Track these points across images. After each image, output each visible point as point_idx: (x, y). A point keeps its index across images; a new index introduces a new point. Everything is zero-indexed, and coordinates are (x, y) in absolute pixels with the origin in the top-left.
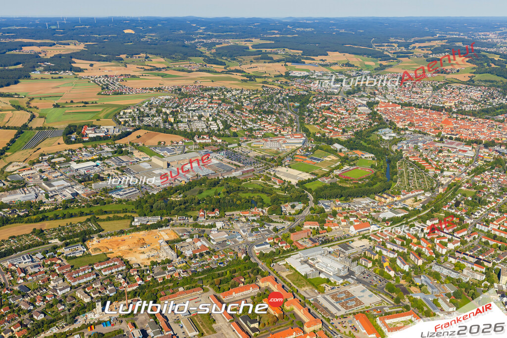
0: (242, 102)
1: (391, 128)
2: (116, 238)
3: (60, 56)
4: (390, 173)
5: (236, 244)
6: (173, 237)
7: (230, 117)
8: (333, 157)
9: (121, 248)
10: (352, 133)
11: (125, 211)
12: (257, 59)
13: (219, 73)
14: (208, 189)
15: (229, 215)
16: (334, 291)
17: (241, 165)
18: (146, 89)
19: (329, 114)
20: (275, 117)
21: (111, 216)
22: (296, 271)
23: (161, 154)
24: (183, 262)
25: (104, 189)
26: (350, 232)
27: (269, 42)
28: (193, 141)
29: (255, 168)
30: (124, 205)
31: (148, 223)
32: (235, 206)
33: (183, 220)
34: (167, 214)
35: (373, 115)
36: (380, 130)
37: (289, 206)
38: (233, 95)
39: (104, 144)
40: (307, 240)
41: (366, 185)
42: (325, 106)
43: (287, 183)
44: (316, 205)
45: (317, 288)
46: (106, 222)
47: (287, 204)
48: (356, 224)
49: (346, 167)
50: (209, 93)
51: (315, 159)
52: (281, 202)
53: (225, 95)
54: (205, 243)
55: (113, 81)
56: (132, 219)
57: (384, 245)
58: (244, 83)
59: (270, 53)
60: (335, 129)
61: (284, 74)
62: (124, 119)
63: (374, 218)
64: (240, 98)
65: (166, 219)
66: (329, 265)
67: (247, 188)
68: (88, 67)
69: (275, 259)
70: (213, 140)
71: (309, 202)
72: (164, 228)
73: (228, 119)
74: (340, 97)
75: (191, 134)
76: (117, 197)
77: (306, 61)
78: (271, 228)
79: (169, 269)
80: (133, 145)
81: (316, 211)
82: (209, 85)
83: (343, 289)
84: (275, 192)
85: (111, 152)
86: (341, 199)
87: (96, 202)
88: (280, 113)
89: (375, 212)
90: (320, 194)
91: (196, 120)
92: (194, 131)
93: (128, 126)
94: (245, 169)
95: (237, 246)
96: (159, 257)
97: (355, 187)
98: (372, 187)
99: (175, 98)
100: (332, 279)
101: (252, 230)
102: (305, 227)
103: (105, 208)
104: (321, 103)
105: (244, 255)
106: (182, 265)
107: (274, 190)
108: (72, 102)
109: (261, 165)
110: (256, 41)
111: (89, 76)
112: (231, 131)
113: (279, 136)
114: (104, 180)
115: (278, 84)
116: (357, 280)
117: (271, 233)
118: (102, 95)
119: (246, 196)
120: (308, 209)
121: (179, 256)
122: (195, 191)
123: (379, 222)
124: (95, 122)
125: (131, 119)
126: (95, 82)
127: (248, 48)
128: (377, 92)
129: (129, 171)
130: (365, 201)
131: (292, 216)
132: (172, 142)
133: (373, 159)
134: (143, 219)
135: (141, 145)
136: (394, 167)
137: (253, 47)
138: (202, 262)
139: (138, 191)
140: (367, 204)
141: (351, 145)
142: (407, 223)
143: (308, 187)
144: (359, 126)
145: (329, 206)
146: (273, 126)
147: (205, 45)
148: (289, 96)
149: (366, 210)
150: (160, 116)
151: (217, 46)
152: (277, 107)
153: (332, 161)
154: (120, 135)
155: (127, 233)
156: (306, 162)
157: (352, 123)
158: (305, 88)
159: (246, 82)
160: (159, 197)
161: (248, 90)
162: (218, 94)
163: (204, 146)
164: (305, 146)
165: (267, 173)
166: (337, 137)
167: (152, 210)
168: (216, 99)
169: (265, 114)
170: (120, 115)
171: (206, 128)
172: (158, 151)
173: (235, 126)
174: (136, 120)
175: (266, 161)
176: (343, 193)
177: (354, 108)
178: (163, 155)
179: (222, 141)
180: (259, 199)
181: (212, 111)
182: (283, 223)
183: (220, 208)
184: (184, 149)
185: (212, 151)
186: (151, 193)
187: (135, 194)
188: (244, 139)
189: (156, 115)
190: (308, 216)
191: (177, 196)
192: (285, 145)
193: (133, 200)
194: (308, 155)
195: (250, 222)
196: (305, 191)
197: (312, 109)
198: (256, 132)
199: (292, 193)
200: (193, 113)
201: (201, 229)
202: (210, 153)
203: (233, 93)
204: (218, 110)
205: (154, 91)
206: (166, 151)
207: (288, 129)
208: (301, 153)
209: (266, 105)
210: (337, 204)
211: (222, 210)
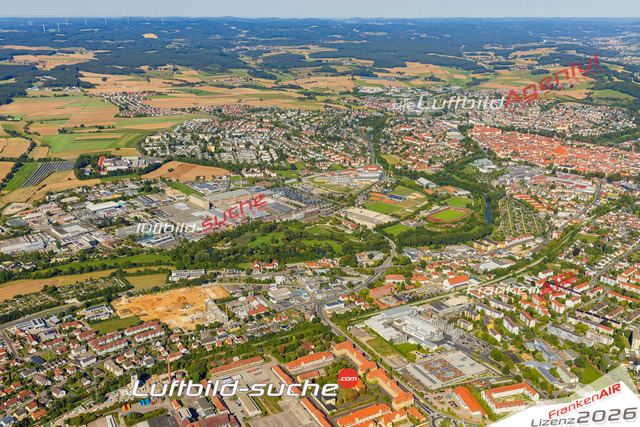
0: (300, 126)
1: (489, 158)
2: (149, 297)
3: (63, 68)
4: (492, 214)
5: (302, 303)
6: (221, 295)
7: (286, 145)
8: (418, 195)
9: (157, 309)
10: (441, 164)
11: (159, 263)
12: (316, 71)
13: (268, 89)
14: (263, 235)
15: (291, 268)
16: (427, 359)
17: (303, 205)
18: (176, 110)
19: (411, 141)
20: (343, 145)
21: (142, 269)
22: (379, 335)
23: (200, 191)
24: (236, 326)
25: (130, 236)
26: (444, 287)
27: (330, 50)
28: (240, 176)
29: (320, 208)
30: (158, 256)
31: (190, 278)
32: (297, 256)
33: (233, 273)
34: (213, 266)
35: (467, 142)
36: (476, 161)
37: (366, 256)
38: (288, 118)
39: (127, 180)
40: (390, 298)
41: (461, 230)
42: (405, 131)
43: (362, 227)
44: (400, 255)
45: (405, 356)
46: (136, 278)
47: (363, 253)
48: (451, 277)
49: (435, 207)
50: (258, 115)
51: (396, 197)
52: (356, 250)
53: (278, 118)
54: (262, 302)
55: (134, 100)
56: (168, 273)
57: (486, 302)
58: (302, 102)
59: (333, 64)
60: (419, 160)
61: (352, 91)
62: (151, 148)
63: (473, 270)
64: (297, 121)
65: (211, 273)
66: (419, 328)
67: (312, 234)
68: (100, 81)
69: (352, 321)
70: (265, 173)
71: (391, 250)
72: (210, 284)
73: (284, 148)
74: (424, 120)
75: (238, 167)
76: (147, 245)
77: (380, 74)
78: (345, 283)
79: (220, 334)
80: (164, 180)
81: (400, 262)
82: (257, 104)
83: (438, 357)
84: (347, 239)
85: (137, 189)
86: (430, 247)
87: (122, 252)
89: (474, 262)
90: (405, 241)
91: (243, 149)
92: (241, 162)
93: (157, 156)
94: (308, 210)
95: (303, 305)
96: (206, 320)
97: (447, 232)
98: (468, 232)
99: (214, 121)
100: (423, 345)
101: (322, 286)
102: (387, 281)
103: (134, 260)
104: (400, 127)
105: (313, 316)
106: (235, 329)
107: (346, 236)
108: (82, 126)
109: (328, 206)
110: (315, 49)
111: (102, 93)
112: (289, 163)
113: (349, 168)
114: (130, 225)
115: (345, 103)
116: (455, 346)
117: (346, 289)
118: (121, 117)
119: (312, 243)
120: (389, 260)
121: (231, 318)
122: (247, 238)
123: (479, 274)
124: (114, 152)
125: (159, 148)
126: (110, 101)
127: (304, 57)
128: (470, 113)
129: (161, 214)
130: (461, 249)
131: (370, 268)
132: (214, 177)
133: (469, 197)
134: (183, 273)
135: (174, 180)
136: (495, 207)
137: (311, 56)
138: (261, 325)
139: (174, 238)
140: (464, 253)
141: (440, 179)
142: (514, 276)
143: (389, 233)
144: (450, 156)
145: (417, 256)
146: (340, 156)
147: (249, 54)
148: (359, 119)
149: (463, 260)
150: (196, 144)
151: (265, 55)
152: (345, 132)
153: (417, 199)
154: (147, 168)
155: (163, 290)
156: (384, 201)
157: (441, 153)
158: (379, 109)
159: (304, 100)
160: (201, 245)
161: (307, 110)
162: (268, 116)
163: (254, 181)
164: (383, 181)
165: (337, 215)
166: (422, 170)
167: (194, 262)
168: (266, 122)
169: (331, 141)
170: (146, 143)
171: (256, 159)
172: (197, 188)
173: (293, 156)
174: (166, 149)
175: (334, 199)
176: (434, 239)
177: (443, 132)
178: (203, 192)
179: (277, 175)
180: (328, 247)
181: (263, 138)
182: (360, 277)
183: (279, 258)
184: (230, 185)
185: (264, 188)
186: (191, 240)
187: (171, 241)
188: (305, 173)
189: (192, 142)
190: (390, 268)
191: (224, 244)
192: (357, 180)
193: (168, 249)
194: (387, 192)
195: (318, 275)
196: (385, 237)
197: (389, 134)
198: (319, 164)
199: (368, 240)
200: (238, 140)
201: (257, 284)
202: (263, 190)
203: (288, 114)
204: (270, 136)
205: (188, 112)
206: (206, 188)
207: (360, 160)
208: (378, 190)
209: (331, 129)
210: (426, 253)
211: (281, 261)
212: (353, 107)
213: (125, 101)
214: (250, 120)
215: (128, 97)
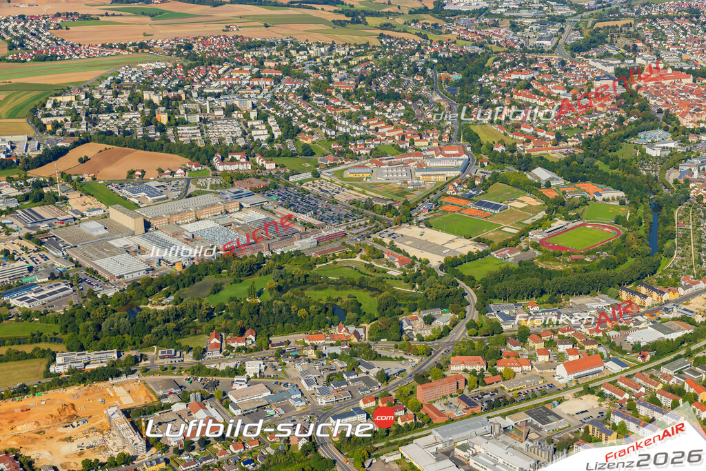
0: (330, 74)
1: (666, 129)
2: (9, 404)
4: (660, 235)
5: (289, 414)
6: (142, 399)
7: (294, 107)
8: (529, 200)
9: (19, 428)
10: (577, 142)
11: (37, 338)
13: (282, 5)
14: (235, 282)
15: (278, 345)
17: (316, 222)
18: (111, 47)
19: (528, 100)
20: (403, 107)
21: (3, 350)
23: (132, 199)
24: (158, 461)
26: (556, 378)
28: (209, 169)
29: (348, 229)
30: (37, 325)
31: (88, 367)
32: (291, 322)
33: (169, 357)
34: (134, 344)
35: (628, 100)
36: (642, 135)
37: (421, 320)
38: (310, 58)
40: (455, 400)
41: (599, 266)
42: (519, 80)
43: (419, 264)
44: (483, 316)
47: (415, 314)
48: (571, 358)
49: (559, 223)
50: (256, 54)
51: (488, 205)
52: (402, 309)
53: (292, 58)
54: (214, 413)
55: (37, 30)
56: (50, 357)
57: (632, 407)
58: (339, 29)
60: (539, 133)
61: (431, 7)
62: (53, 119)
63: (614, 344)
64: (326, 64)
65: (130, 356)
66: (501, 461)
67: (326, 278)
69: (377, 449)
70: (256, 164)
72: (123, 378)
73: (295, 114)
74: (555, 59)
75: (206, 151)
76: (20, 304)
78: (373, 373)
80: (66, 177)
81: (481, 330)
82: (258, 34)
84: (390, 287)
85: (16, 197)
86: (540, 300)
88: (415, 99)
89: (617, 329)
90: (493, 289)
91: (219, 119)
92: (213, 144)
93: (62, 135)
94: (324, 233)
95: (289, 417)
96: (106, 449)
97: (575, 270)
98: (612, 271)
99: (176, 67)
101: (329, 380)
102: (453, 368)
104: (511, 72)
105: (305, 440)
106: (156, 467)
107: (389, 282)
109: (363, 223)
112: (300, 143)
113: (410, 151)
115: (417, 29)
117: (374, 384)
118: (10, 61)
120: (462, 325)
121: (152, 446)
122: (205, 286)
123: (624, 352)
125: (69, 118)
128: (640, 45)
129: (55, 242)
130: (597, 303)
131: (423, 344)
132: (161, 171)
133: (622, 203)
134: (76, 357)
135: (88, 178)
136: (668, 221)
138: (205, 459)
139: (71, 290)
141: (572, 170)
142: (689, 355)
143: (466, 273)
144: (595, 125)
145: (513, 318)
146: (396, 129)
148: (439, 58)
150: (137, 110)
152: (410, 84)
153: (528, 209)
154: (39, 157)
155: (35, 391)
156: (466, 213)
157: (579, 120)
158: (478, 39)
159: (344, 26)
160: (118, 303)
161: (346, 44)
162: (275, 56)
163: (233, 178)
164: (468, 176)
165: (376, 241)
166: (541, 152)
167: (99, 336)
168: (270, 67)
169: (381, 100)
170: (46, 109)
171: (241, 136)
172: (127, 192)
173: (310, 129)
174: (81, 120)
175: (374, 211)
176: (547, 285)
177: (586, 82)
178: (137, 202)
179: (277, 166)
180: (352, 303)
181: (259, 97)
182: (403, 361)
183: (258, 326)
184: (187, 187)
185: (250, 191)
186: (102, 293)
187: (64, 296)
188: (329, 162)
189: (129, 107)
190: (462, 342)
191: (162, 300)
192: (422, 173)
193: (57, 311)
194: (473, 195)
195: (327, 359)
196: (459, 281)
197: (489, 86)
198: (356, 145)
199: (428, 289)
200: (213, 101)
201: (210, 378)
202: (248, 195)
203: (311, 52)
204: (273, 93)
205: (130, 51)
206: (143, 194)
207: (431, 135)
208: (457, 191)
209: (385, 79)
210: (531, 312)
211: (262, 332)
212: (431, 36)
213: (21, 32)
214: (241, 64)
215: (28, 24)
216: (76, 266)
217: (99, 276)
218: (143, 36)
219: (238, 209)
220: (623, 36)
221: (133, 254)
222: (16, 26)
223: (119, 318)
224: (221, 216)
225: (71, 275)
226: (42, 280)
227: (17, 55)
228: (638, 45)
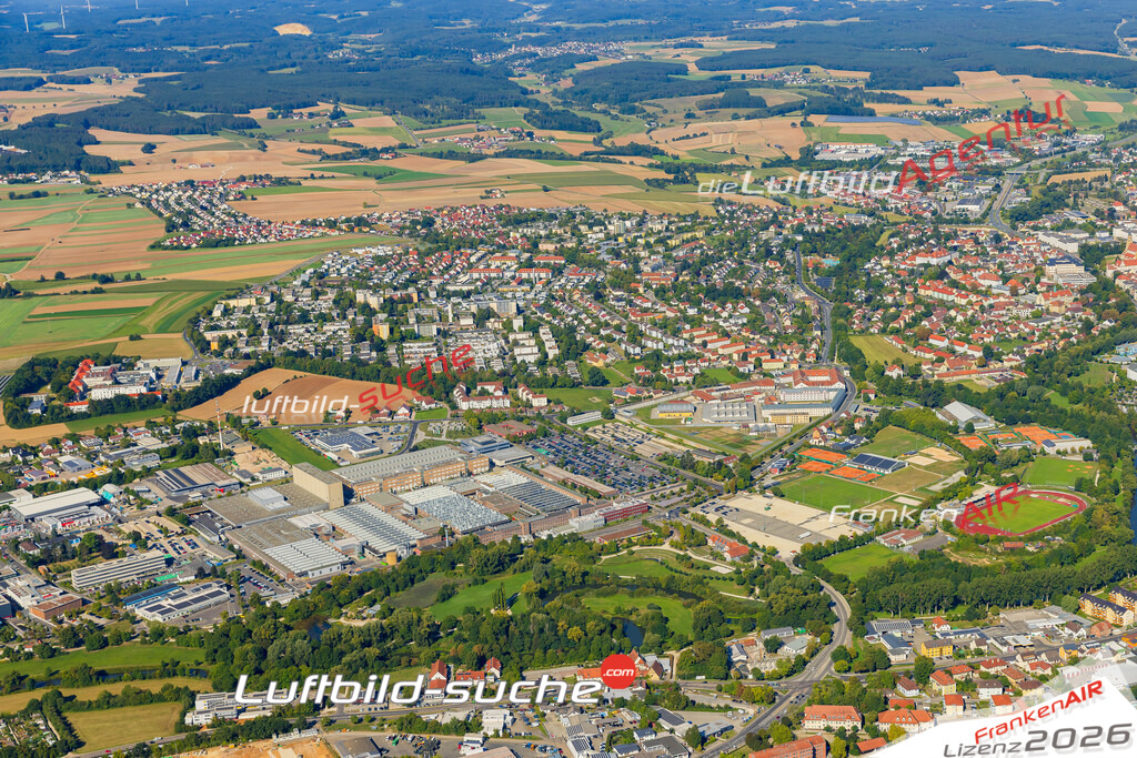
0: (637, 260)
3: (51, 121)
7: (582, 312)
8: (940, 454)
10: (1017, 361)
11: (170, 670)
12: (709, 107)
13: (572, 158)
14: (476, 582)
17: (604, 489)
18: (314, 224)
19: (941, 296)
20: (747, 310)
21: (116, 689)
23: (329, 454)
25: (109, 589)
27: (756, 46)
28: (446, 406)
29: (654, 499)
30: (172, 650)
31: (243, 717)
32: (559, 648)
36: (1121, 349)
37: (761, 645)
38: (608, 238)
39: (137, 422)
41: (1048, 560)
42: (927, 266)
43: (761, 554)
44: (859, 640)
46: (96, 715)
47: (752, 636)
49: (986, 489)
50: (528, 231)
51: (874, 462)
52: (732, 627)
53: (581, 238)
55: (210, 201)
56: (185, 700)
58: (655, 192)
59: (757, 85)
60: (957, 348)
64: (632, 245)
67: (616, 577)
68: (136, 154)
70: (518, 399)
71: (836, 627)
72: (295, 735)
73: (581, 322)
74: (984, 233)
75: (443, 380)
76: (149, 616)
77: (879, 108)
78: (681, 731)
80: (235, 422)
81: (856, 662)
82: (531, 202)
84: (715, 591)
85: (157, 451)
86: (953, 613)
87: (74, 638)
88: (765, 296)
89: (1075, 661)
91: (467, 330)
93: (232, 357)
94: (616, 506)
97: (1009, 566)
98: (1069, 568)
99: (407, 253)
101: (611, 741)
102: (808, 725)
104: (916, 253)
107: (712, 584)
108: (60, 276)
110: (714, 45)
111: (133, 186)
112: (586, 366)
113: (755, 377)
114: (115, 556)
117: (681, 749)
119: (600, 605)
120: (826, 654)
122: (429, 590)
124: (124, 348)
125: (244, 332)
126: (149, 205)
127: (683, 70)
128: (1120, 208)
129: (209, 521)
130: (1042, 621)
131: (762, 684)
132: (375, 411)
133: (1088, 458)
134: (224, 700)
135: (265, 422)
137: (702, 65)
139: (227, 594)
140: (1051, 633)
141: (1008, 406)
143: (835, 570)
144: (1046, 334)
145: (908, 644)
146: (735, 343)
147: (539, 65)
148: (805, 234)
149: (1044, 657)
150: (345, 318)
151: (581, 67)
152: (759, 275)
153: (938, 467)
154: (197, 390)
155: (161, 754)
156: (839, 474)
157: (1022, 326)
158: (867, 204)
159: (663, 188)
160: (295, 616)
161: (664, 215)
162: (556, 234)
163: (481, 421)
164: (844, 415)
165: (696, 518)
166: (960, 377)
167: (263, 667)
168: (547, 252)
169: (714, 299)
170: (212, 319)
171: (499, 357)
172: (322, 443)
173: (602, 345)
174: (262, 335)
175: (695, 471)
176: (964, 590)
177: (1033, 267)
178: (335, 457)
179: (549, 401)
180: (653, 618)
181: (528, 296)
182: (730, 713)
183: (505, 654)
184: (413, 435)
185: (507, 441)
186: (273, 600)
187: (217, 604)
188: (629, 394)
189: (335, 314)
190: (824, 682)
191: (362, 612)
192: (773, 411)
193: (204, 627)
194: (850, 446)
195: (609, 707)
196: (823, 583)
197: (881, 275)
198: (672, 368)
199: (773, 595)
200: (459, 303)
201: (427, 736)
202: (502, 447)
203: (610, 227)
204: (550, 290)
205: (342, 230)
206: (346, 445)
207: (788, 352)
208: (826, 440)
209: (721, 266)
210: (937, 634)
211: (511, 662)
212: (794, 200)
213: (187, 205)
214: (504, 247)
215: (198, 193)
216: (238, 558)
217: (270, 574)
218: (362, 208)
219: (487, 468)
220: (1093, 196)
221: (324, 538)
222: (180, 196)
223: (295, 640)
224: (460, 480)
225: (229, 571)
226: (186, 579)
227: (178, 238)
228: (1117, 208)
